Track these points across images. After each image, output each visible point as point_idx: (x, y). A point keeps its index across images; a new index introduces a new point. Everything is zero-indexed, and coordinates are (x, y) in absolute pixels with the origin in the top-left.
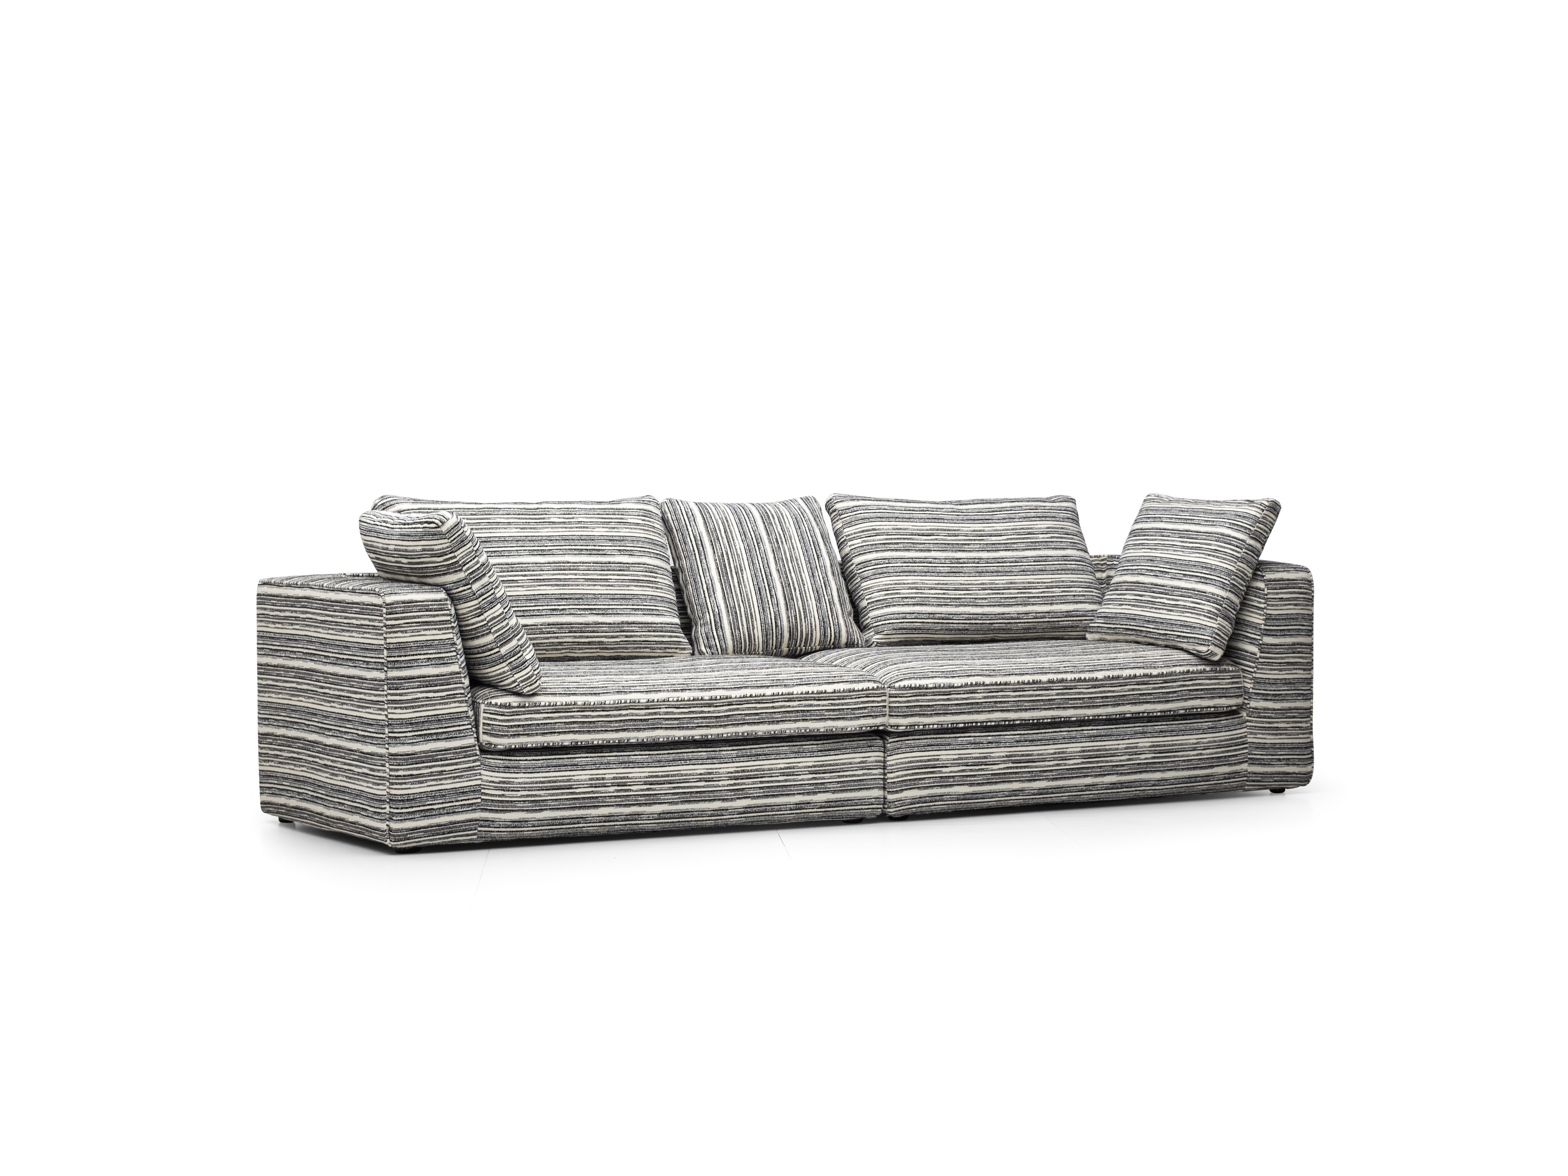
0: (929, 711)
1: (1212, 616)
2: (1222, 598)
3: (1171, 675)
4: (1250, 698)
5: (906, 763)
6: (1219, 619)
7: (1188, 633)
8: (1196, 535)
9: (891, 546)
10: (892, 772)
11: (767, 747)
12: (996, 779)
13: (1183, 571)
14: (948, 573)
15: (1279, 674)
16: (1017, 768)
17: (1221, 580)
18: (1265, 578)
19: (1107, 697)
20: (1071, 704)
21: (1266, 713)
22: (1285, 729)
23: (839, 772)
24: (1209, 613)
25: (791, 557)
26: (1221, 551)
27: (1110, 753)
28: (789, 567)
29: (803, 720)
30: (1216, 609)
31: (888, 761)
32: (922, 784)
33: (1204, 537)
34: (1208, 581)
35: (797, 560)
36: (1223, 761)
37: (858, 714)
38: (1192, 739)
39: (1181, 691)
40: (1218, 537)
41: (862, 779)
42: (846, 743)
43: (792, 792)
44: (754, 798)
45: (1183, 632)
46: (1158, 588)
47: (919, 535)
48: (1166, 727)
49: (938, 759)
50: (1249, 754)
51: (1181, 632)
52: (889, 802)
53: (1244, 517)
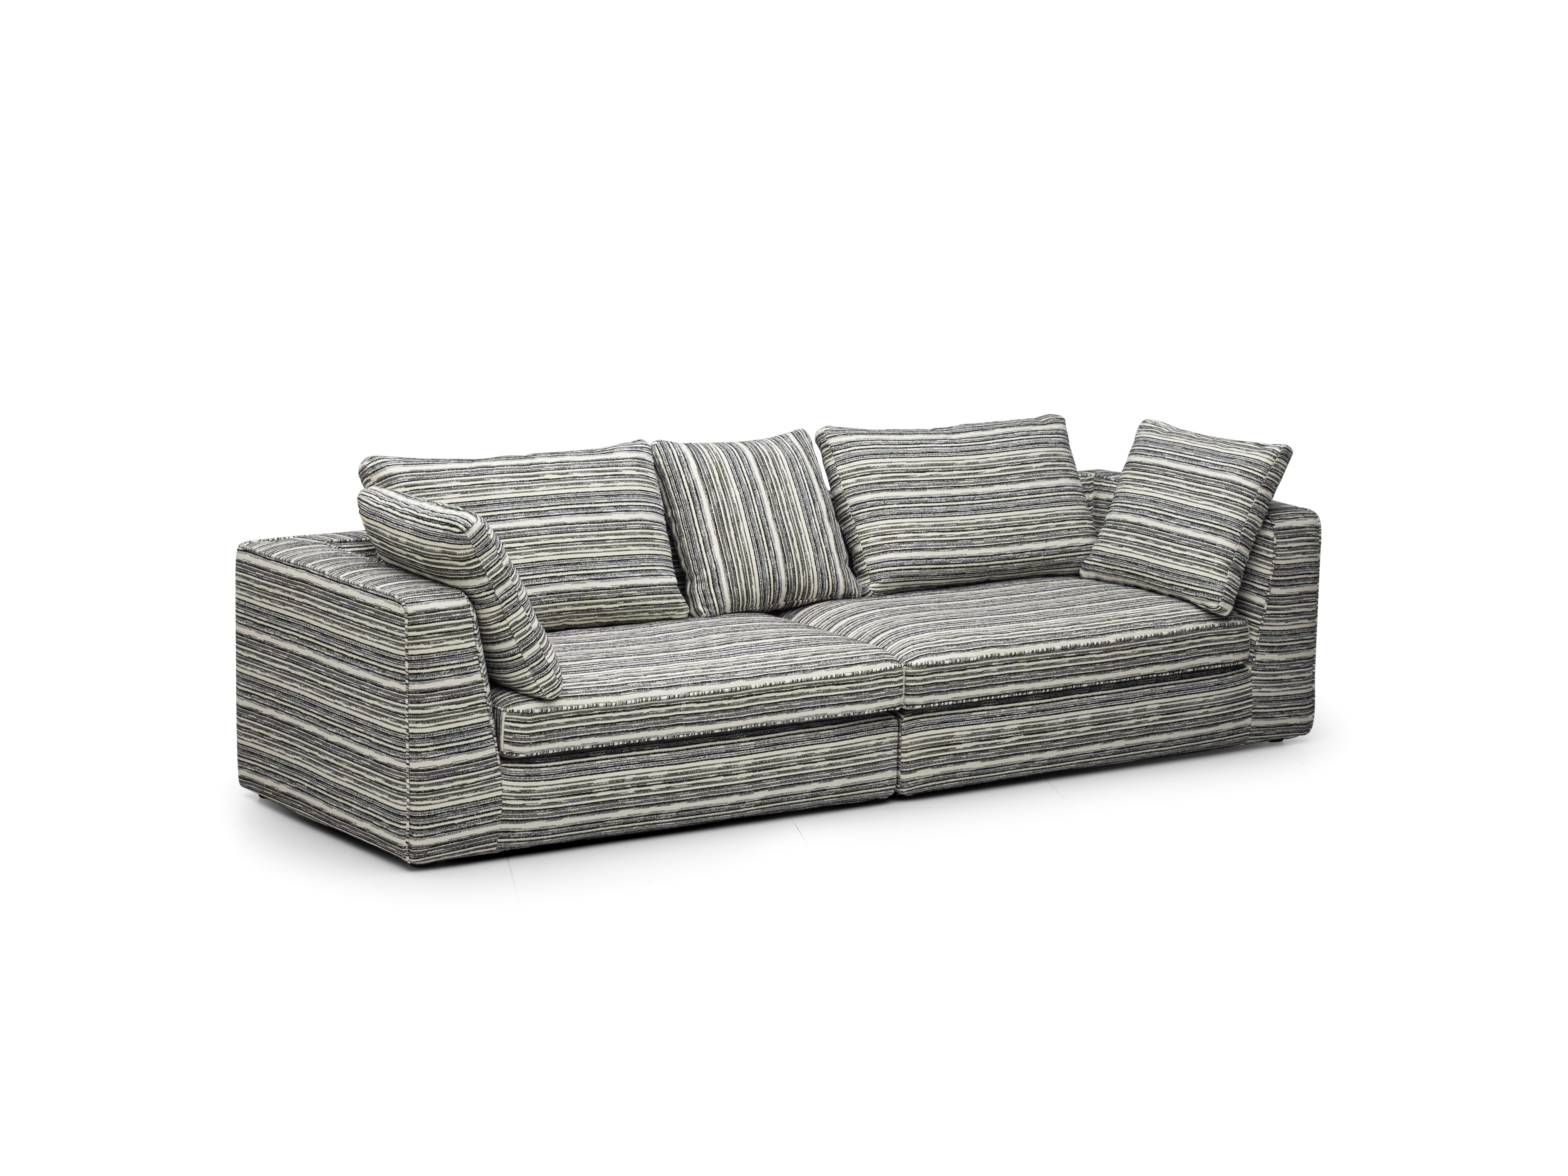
0: (944, 688)
1: (1223, 570)
2: (1233, 551)
3: (1181, 634)
4: (1256, 651)
5: (920, 742)
6: (1229, 573)
7: (1197, 587)
8: (1203, 479)
9: (887, 485)
10: (906, 752)
11: (784, 736)
12: (1008, 752)
13: (1191, 518)
14: (944, 512)
15: (1285, 626)
16: (1028, 739)
17: (1232, 531)
18: (1274, 527)
19: (1118, 661)
20: (1083, 671)
21: (1271, 666)
22: (1289, 680)
23: (855, 756)
24: (1219, 567)
25: (787, 503)
26: (1231, 501)
27: (1120, 718)
28: (785, 515)
29: (822, 706)
30: (1227, 562)
31: (902, 740)
32: (935, 762)
33: (1213, 483)
34: (1218, 533)
35: (793, 506)
36: (1228, 718)
37: (876, 696)
38: (1199, 697)
39: (1190, 649)
40: (1228, 485)
41: (877, 762)
42: (862, 726)
43: (809, 781)
44: (771, 789)
45: (1192, 585)
46: (1163, 534)
47: (914, 472)
48: (1173, 686)
49: (952, 736)
50: (1253, 709)
51: (1189, 585)
52: (903, 782)
53: (1256, 464)
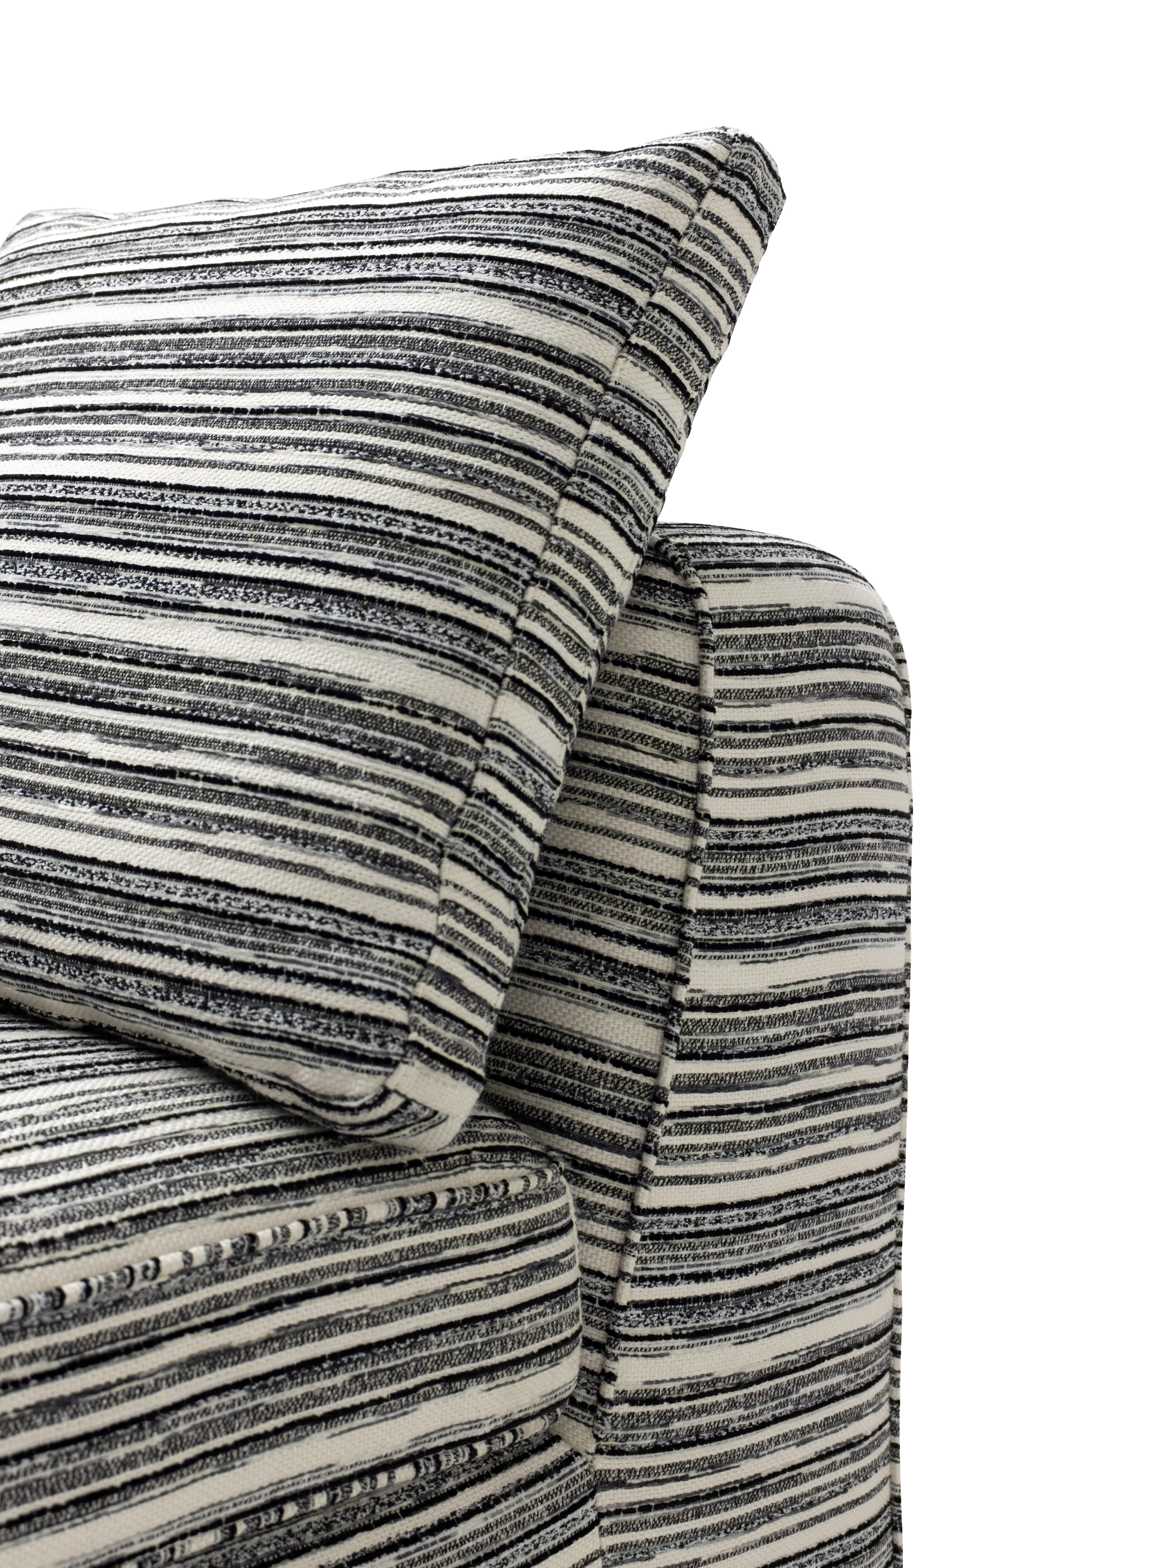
1: (406, 855)
2: (469, 729)
7: (242, 967)
8: (282, 341)
13: (206, 553)
17: (458, 611)
18: (703, 604)
22: (794, 1473)
24: (381, 835)
26: (450, 429)
33: (333, 349)
39: (193, 1400)
40: (428, 346)
46: (47, 665)
51: (193, 957)
